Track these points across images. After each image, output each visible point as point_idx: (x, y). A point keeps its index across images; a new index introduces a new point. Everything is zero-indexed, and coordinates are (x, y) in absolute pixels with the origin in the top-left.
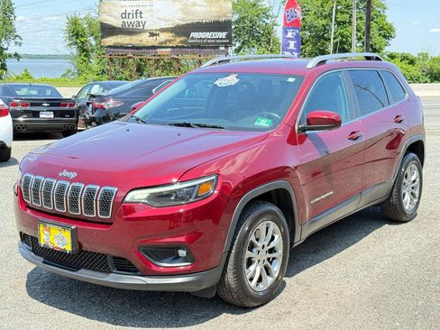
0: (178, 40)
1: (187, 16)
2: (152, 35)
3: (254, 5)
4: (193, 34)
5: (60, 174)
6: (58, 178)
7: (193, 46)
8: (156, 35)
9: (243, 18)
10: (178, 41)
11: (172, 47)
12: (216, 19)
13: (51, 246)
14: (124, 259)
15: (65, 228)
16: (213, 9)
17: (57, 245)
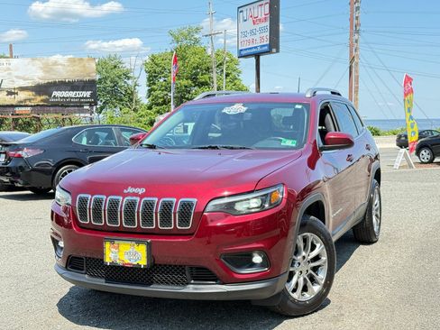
0: (39, 98)
1: (47, 75)
2: (10, 93)
3: (115, 67)
4: (55, 93)
5: (125, 191)
6: (125, 196)
7: (55, 105)
8: (14, 93)
9: (106, 78)
10: (39, 100)
11: (31, 106)
12: (80, 78)
13: (119, 263)
14: (206, 269)
15: (138, 243)
16: (76, 68)
17: (127, 261)
